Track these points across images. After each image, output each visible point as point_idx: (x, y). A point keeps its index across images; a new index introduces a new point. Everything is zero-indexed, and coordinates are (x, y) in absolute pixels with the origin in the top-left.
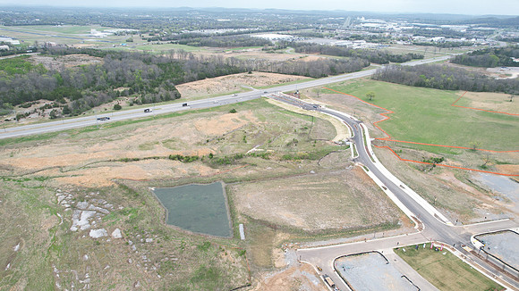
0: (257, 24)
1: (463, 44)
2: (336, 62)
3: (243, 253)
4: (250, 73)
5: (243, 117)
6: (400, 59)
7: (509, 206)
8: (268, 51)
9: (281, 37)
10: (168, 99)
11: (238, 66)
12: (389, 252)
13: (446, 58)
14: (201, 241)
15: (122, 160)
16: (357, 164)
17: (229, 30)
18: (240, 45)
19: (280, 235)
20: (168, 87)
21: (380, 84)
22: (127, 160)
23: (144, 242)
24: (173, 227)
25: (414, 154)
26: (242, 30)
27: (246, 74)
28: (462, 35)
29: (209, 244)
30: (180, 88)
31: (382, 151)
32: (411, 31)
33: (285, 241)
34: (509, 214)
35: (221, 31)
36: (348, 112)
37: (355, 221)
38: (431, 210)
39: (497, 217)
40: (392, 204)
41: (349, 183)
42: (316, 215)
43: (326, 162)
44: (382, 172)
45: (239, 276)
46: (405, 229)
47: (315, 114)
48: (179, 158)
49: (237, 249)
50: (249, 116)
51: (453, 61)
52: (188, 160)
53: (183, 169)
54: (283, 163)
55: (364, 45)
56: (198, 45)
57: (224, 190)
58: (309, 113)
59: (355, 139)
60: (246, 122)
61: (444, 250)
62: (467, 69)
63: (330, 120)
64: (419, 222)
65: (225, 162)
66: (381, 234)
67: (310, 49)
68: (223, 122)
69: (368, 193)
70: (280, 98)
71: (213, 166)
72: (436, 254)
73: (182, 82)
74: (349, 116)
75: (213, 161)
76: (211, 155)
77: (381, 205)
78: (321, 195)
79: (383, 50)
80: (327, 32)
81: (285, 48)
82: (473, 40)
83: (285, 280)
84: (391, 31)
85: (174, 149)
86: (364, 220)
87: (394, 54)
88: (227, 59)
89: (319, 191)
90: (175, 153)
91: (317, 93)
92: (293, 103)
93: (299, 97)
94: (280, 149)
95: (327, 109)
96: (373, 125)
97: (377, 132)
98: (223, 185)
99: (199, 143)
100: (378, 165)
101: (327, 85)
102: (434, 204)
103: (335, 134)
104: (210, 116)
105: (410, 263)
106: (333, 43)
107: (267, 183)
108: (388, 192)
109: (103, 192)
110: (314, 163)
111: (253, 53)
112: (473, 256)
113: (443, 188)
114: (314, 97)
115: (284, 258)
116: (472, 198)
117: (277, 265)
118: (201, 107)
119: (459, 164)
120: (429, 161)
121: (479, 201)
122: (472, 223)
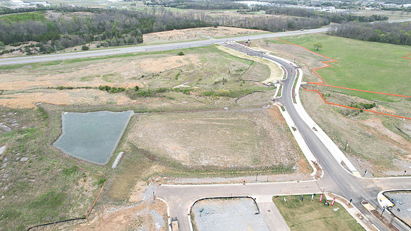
4: (216, 27)
8: (242, 13)
11: (207, 21)
12: (265, 200)
15: (58, 88)
16: (275, 104)
18: (220, 8)
20: (136, 34)
21: (332, 38)
22: (61, 88)
25: (343, 99)
27: (212, 28)
30: (145, 37)
31: (310, 96)
33: (156, 174)
36: (289, 59)
37: (244, 160)
38: (339, 156)
40: (295, 146)
41: (258, 121)
43: (243, 101)
47: (257, 59)
48: (107, 89)
50: (194, 59)
53: (104, 99)
56: (185, 8)
58: (251, 58)
59: (286, 82)
60: (187, 63)
61: (336, 204)
63: (269, 65)
64: (318, 169)
66: (265, 177)
68: (167, 62)
69: (274, 133)
70: (231, 46)
72: (325, 209)
73: (151, 31)
74: (289, 62)
76: (137, 88)
77: (282, 147)
86: (256, 160)
91: (267, 43)
92: (241, 50)
95: (270, 56)
96: (311, 71)
97: (312, 77)
100: (298, 107)
101: (280, 38)
102: (345, 150)
103: (268, 76)
108: (297, 134)
110: (232, 100)
112: (372, 217)
113: (365, 134)
114: (263, 46)
115: (142, 192)
116: (395, 147)
117: (132, 198)
118: (155, 50)
119: (392, 111)
120: (356, 107)
121: (403, 151)
122: (386, 176)
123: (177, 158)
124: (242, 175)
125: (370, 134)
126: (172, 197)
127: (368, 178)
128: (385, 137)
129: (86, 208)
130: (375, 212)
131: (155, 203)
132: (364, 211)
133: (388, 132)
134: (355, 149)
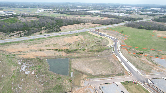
0: (90, 8)
1: (158, 15)
2: (113, 20)
3: (71, 81)
4: (84, 23)
5: (79, 38)
6: (135, 20)
7: (164, 70)
8: (91, 16)
9: (97, 12)
10: (57, 31)
11: (81, 21)
12: (119, 83)
13: (151, 19)
14: (58, 77)
15: (39, 50)
16: (114, 54)
17: (80, 10)
18: (83, 15)
19: (84, 76)
20: (57, 27)
21: (126, 27)
22: (40, 50)
23: (41, 76)
24: (51, 72)
25: (134, 51)
26: (84, 10)
27: (83, 24)
28: (158, 12)
29: (60, 78)
30: (61, 28)
31: (123, 50)
32: (140, 10)
33: (85, 78)
34: (163, 72)
35: (78, 10)
36: (114, 36)
37: (110, 72)
38: (136, 70)
39: (158, 73)
40: (123, 67)
41: (110, 60)
42: (97, 70)
43: (103, 53)
44: (122, 57)
45: (68, 88)
46: (126, 76)
47: (103, 37)
48: (57, 50)
49: (69, 80)
50: (81, 37)
51: (153, 20)
52: (59, 51)
53: (57, 53)
54: (90, 53)
55: (124, 15)
56: (70, 14)
57: (69, 61)
58: (101, 37)
59: (115, 45)
60: (80, 39)
61: (137, 83)
62: (157, 23)
63: (107, 39)
64: (131, 74)
65: (71, 52)
66: (117, 77)
67: (105, 16)
68: (73, 39)
69: (116, 63)
70: (93, 32)
71: (67, 53)
72: (135, 84)
73: (62, 26)
74: (114, 38)
75: (67, 51)
76: (67, 49)
77: (119, 68)
78: (100, 63)
79: (129, 16)
80: (112, 10)
81: (97, 15)
82: (162, 13)
83: (83, 90)
84: (134, 10)
85: (56, 47)
86: (113, 72)
87: (133, 18)
88: (77, 19)
89: (99, 62)
90: (56, 48)
91: (105, 30)
92: (97, 33)
93: (99, 31)
94: (89, 48)
95: (107, 35)
96: (122, 41)
97: (122, 43)
98: (69, 59)
99: (64, 45)
100: (121, 54)
101: (108, 28)
102: (137, 68)
103: (108, 43)
104: (69, 37)
105: (125, 87)
106: (113, 14)
107: (83, 59)
108: (122, 63)
109: (31, 60)
110: (100, 53)
111: (87, 17)
112: (147, 86)
113: (142, 62)
114: (104, 32)
115: (84, 83)
116: (151, 66)
117: (81, 85)
118: (67, 34)
119: (149, 55)
120: (138, 54)
121: (153, 67)
122: (149, 75)
123: (90, 73)
124: (110, 77)
125: (143, 62)
126: (93, 84)
127: (145, 75)
128: (148, 63)
129: (70, 89)
130: (148, 85)
131: (89, 86)
132: (145, 84)
133: (148, 62)
134: (140, 67)
